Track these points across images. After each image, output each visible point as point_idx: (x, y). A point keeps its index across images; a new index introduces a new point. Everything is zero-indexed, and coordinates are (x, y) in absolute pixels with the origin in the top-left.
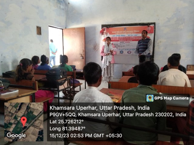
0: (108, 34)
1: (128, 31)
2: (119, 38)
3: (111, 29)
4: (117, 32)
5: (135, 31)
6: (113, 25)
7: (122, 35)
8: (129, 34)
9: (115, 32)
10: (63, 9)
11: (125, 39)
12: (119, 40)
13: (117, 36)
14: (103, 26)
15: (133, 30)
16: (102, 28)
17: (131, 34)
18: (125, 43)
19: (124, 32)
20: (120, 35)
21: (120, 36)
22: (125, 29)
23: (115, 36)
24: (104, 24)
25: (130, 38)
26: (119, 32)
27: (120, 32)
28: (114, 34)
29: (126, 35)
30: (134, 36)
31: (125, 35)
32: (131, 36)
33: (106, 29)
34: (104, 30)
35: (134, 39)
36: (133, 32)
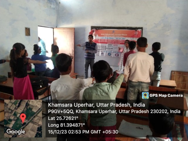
0: (97, 35)
1: (116, 35)
2: (107, 41)
3: (100, 31)
4: (106, 34)
5: (123, 35)
6: (102, 27)
7: (111, 37)
8: (117, 38)
9: (104, 34)
10: (54, 9)
11: (113, 42)
12: (107, 42)
13: (106, 38)
14: (92, 28)
15: (121, 34)
16: (91, 29)
17: (119, 38)
18: (113, 45)
19: (112, 35)
20: (109, 37)
21: (109, 39)
22: (113, 31)
23: (104, 38)
24: (94, 25)
25: (117, 41)
26: (107, 34)
27: (109, 34)
28: (103, 36)
29: (115, 38)
30: (121, 39)
31: (113, 37)
32: (119, 39)
33: (95, 31)
34: (93, 32)
35: (122, 42)
36: (121, 36)
